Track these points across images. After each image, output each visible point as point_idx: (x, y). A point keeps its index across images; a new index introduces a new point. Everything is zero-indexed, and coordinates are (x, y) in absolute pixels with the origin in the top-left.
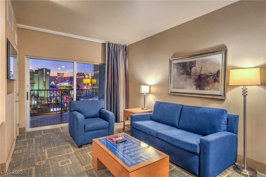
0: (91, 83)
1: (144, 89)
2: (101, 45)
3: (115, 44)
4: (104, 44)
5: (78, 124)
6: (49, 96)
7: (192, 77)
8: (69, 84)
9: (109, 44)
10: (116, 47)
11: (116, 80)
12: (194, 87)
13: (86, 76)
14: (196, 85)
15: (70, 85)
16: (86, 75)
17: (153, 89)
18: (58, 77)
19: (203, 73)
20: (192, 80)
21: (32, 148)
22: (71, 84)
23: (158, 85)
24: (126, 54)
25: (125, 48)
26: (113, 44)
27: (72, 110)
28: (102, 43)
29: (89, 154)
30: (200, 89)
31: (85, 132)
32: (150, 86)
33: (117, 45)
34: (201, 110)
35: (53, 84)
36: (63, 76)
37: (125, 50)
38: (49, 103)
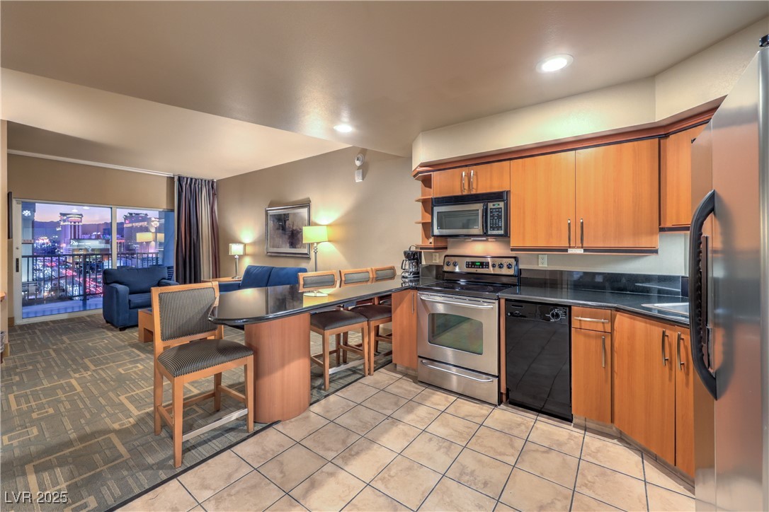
0: (155, 240)
1: (236, 249)
2: (166, 179)
3: (191, 179)
4: (172, 179)
5: (118, 298)
6: (30, 279)
7: (287, 233)
8: (100, 243)
9: (180, 179)
10: (193, 184)
11: (194, 236)
12: (288, 245)
13: (153, 221)
14: (290, 242)
15: (103, 246)
16: (153, 219)
17: (249, 250)
18: (62, 223)
19: (294, 228)
20: (287, 237)
21: (39, 338)
22: (108, 242)
23: (254, 244)
24: (214, 194)
25: (212, 185)
26: (187, 178)
27: (108, 282)
28: (168, 177)
29: (136, 334)
30: (293, 248)
31: (130, 308)
32: (245, 245)
33: (196, 180)
34: (285, 271)
35: (44, 244)
36: (81, 222)
37: (213, 188)
38: (33, 297)
